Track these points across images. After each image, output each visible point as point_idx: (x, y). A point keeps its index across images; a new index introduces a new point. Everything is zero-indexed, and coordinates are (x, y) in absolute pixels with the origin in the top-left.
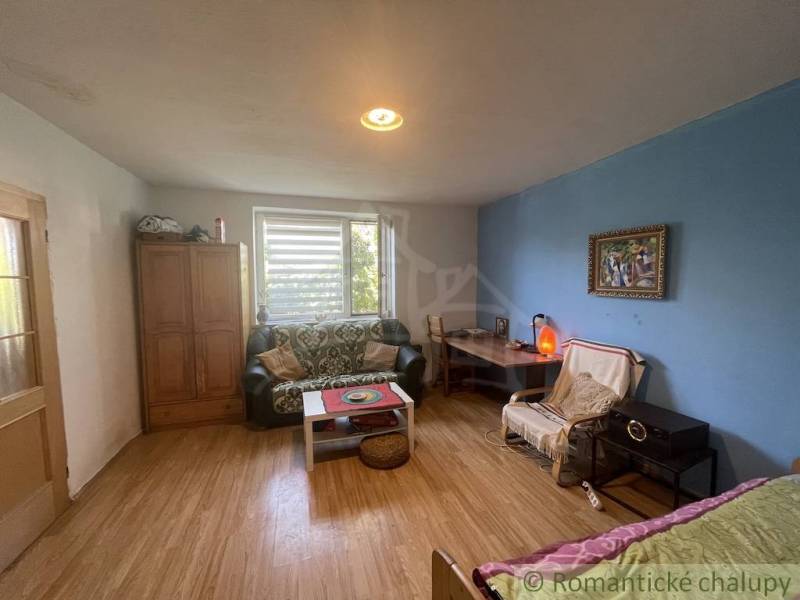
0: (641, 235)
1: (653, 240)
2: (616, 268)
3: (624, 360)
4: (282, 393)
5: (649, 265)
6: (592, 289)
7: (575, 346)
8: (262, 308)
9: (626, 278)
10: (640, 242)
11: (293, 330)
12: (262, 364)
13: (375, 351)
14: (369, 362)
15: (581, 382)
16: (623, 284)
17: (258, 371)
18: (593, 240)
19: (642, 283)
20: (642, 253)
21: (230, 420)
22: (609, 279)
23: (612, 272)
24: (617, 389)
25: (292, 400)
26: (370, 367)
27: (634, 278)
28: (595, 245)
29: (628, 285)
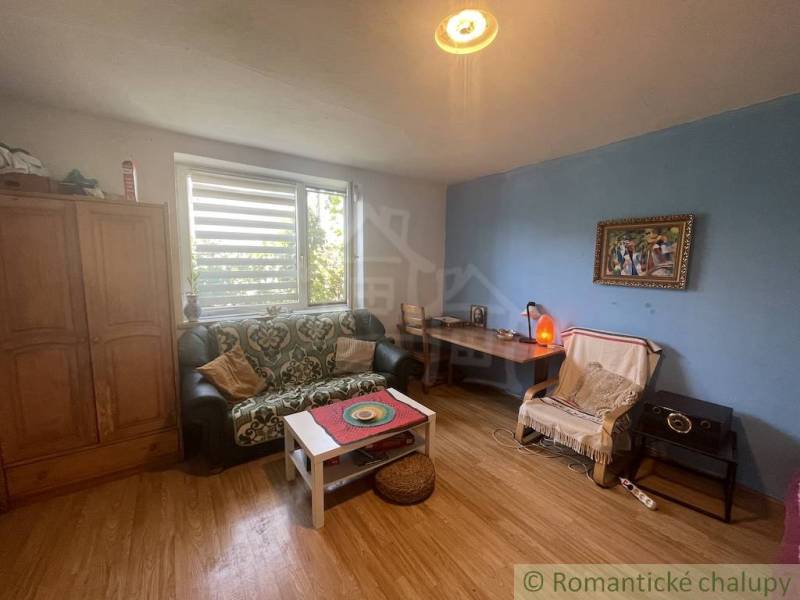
0: (661, 224)
1: (675, 230)
2: (627, 257)
3: (641, 350)
4: (246, 418)
5: (668, 255)
6: (598, 278)
7: (579, 336)
8: (192, 299)
9: (639, 267)
10: (659, 231)
11: (242, 329)
12: (207, 380)
13: (350, 348)
14: (343, 363)
15: (594, 372)
16: (634, 272)
17: (205, 391)
18: (602, 226)
19: (659, 273)
20: (660, 243)
21: (157, 464)
22: (618, 267)
23: (622, 260)
24: (636, 379)
25: (261, 426)
26: (345, 369)
27: (649, 267)
28: (605, 231)
29: (641, 274)
